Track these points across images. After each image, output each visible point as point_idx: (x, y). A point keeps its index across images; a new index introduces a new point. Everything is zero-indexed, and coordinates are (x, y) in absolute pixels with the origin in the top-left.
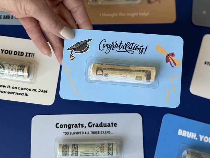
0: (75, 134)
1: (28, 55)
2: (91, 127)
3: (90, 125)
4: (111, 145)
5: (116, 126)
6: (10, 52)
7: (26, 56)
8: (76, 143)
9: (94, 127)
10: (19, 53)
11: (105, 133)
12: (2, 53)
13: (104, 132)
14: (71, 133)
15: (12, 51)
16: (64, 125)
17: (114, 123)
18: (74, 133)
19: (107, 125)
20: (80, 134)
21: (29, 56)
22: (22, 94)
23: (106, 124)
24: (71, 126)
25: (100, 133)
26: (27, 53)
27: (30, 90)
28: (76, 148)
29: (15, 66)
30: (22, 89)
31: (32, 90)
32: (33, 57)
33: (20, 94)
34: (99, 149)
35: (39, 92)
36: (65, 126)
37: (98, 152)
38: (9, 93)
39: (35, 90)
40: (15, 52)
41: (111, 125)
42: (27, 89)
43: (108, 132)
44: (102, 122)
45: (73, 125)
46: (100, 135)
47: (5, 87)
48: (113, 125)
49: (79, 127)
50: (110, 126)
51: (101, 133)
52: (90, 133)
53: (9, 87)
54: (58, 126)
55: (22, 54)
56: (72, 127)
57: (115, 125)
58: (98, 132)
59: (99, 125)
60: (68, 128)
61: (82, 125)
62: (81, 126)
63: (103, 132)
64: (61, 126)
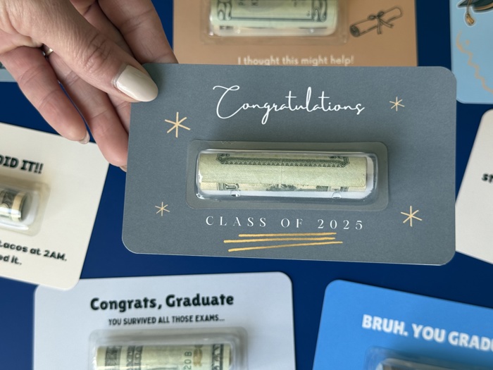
0: (137, 322)
1: (28, 166)
2: (173, 305)
3: (171, 301)
4: (217, 348)
5: (231, 304)
7: (23, 168)
8: (137, 344)
9: (179, 305)
10: (7, 161)
11: (207, 319)
13: (204, 318)
14: (127, 320)
16: (111, 303)
17: (226, 295)
18: (133, 321)
19: (211, 300)
20: (149, 323)
21: (30, 169)
22: (6, 259)
23: (208, 299)
24: (127, 305)
25: (194, 319)
26: (25, 162)
27: (25, 250)
28: (138, 356)
30: (7, 246)
31: (29, 250)
32: (40, 172)
34: (191, 358)
35: (46, 255)
36: (114, 305)
37: (189, 366)
39: (34, 251)
41: (219, 301)
42: (18, 248)
43: (212, 317)
44: (198, 295)
45: (130, 302)
46: (194, 324)
48: (225, 300)
49: (146, 306)
50: (217, 303)
51: (197, 321)
52: (170, 320)
54: (97, 304)
55: (14, 163)
56: (130, 307)
57: (230, 300)
58: (188, 318)
59: (191, 302)
60: (119, 309)
61: (152, 301)
62: (149, 304)
63: (202, 317)
64: (104, 306)
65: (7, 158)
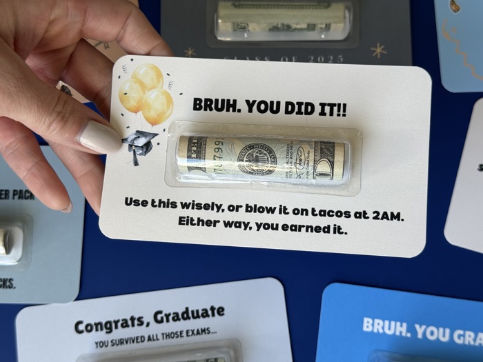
1: (327, 109)
6: (273, 108)
7: (323, 113)
10: (300, 108)
12: (250, 111)
15: (278, 103)
21: (331, 114)
22: (327, 230)
26: (323, 105)
27: (347, 215)
29: (306, 148)
30: (323, 213)
31: (352, 214)
32: (344, 115)
33: (318, 229)
35: (375, 218)
38: (285, 227)
39: (361, 215)
40: (288, 104)
42: (339, 214)
47: (271, 210)
53: (283, 210)
55: (308, 108)
65: (300, 104)
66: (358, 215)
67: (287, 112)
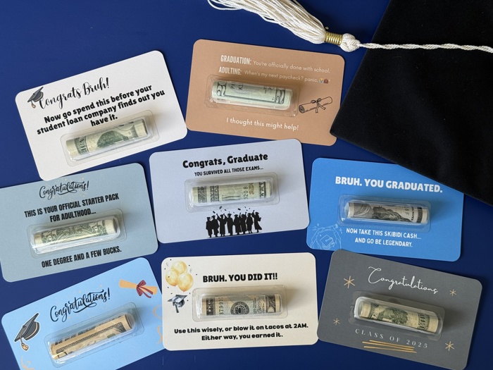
1: (268, 276)
6: (242, 278)
7: (266, 279)
10: (255, 277)
12: (231, 280)
15: (245, 275)
21: (270, 279)
22: (273, 335)
26: (266, 275)
27: (282, 327)
30: (271, 327)
31: (284, 326)
32: (276, 278)
33: (269, 335)
35: (295, 327)
38: (253, 336)
40: (249, 275)
42: (278, 327)
47: (246, 329)
53: (252, 328)
55: (259, 277)
65: (255, 275)
66: (287, 327)
67: (249, 279)
